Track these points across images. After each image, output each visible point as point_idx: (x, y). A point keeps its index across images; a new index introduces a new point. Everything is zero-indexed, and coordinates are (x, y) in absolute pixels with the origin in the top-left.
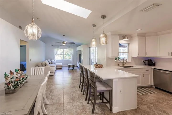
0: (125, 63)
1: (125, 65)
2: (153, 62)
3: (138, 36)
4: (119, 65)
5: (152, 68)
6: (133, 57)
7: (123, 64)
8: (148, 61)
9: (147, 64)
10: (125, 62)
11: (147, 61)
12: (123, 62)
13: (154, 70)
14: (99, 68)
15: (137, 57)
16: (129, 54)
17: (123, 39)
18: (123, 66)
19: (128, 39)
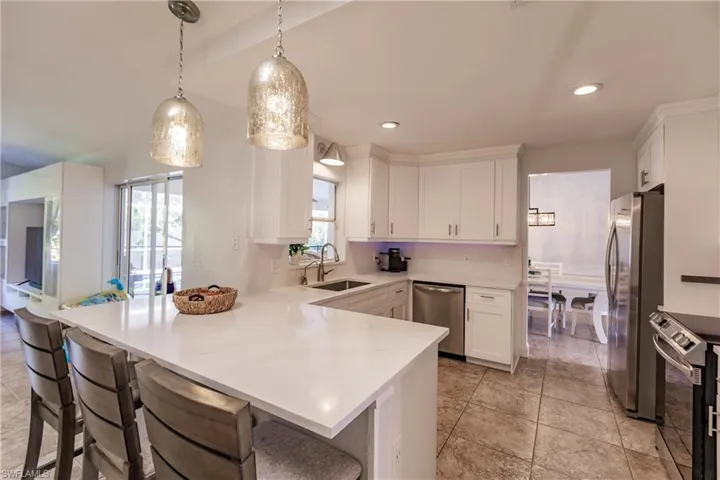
0: (326, 270)
1: (329, 279)
2: (403, 259)
3: (372, 155)
4: (304, 280)
5: (408, 281)
6: (351, 240)
7: (321, 272)
8: (391, 253)
9: (387, 267)
10: (329, 265)
11: (387, 258)
12: (321, 266)
13: (415, 288)
14: (216, 312)
15: (366, 240)
16: (336, 228)
17: (323, 158)
18: (321, 283)
19: (341, 159)
